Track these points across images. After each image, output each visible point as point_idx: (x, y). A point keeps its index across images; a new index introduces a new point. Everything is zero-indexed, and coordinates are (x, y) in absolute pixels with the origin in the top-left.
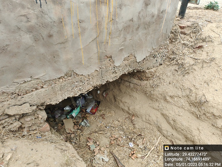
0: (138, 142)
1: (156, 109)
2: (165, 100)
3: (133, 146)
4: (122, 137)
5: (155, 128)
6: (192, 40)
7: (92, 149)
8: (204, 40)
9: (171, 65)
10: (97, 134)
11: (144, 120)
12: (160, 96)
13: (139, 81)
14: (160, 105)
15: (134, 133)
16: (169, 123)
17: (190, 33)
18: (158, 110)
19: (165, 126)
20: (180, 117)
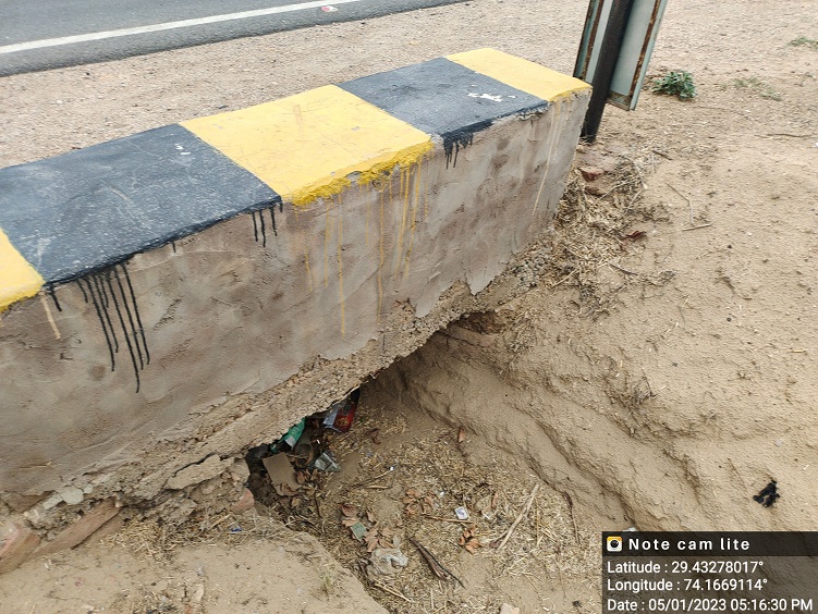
0: (479, 505)
1: (524, 412)
2: (548, 386)
3: (466, 516)
4: (436, 492)
5: (523, 462)
6: (616, 214)
7: (357, 534)
8: (648, 217)
9: (560, 287)
10: (363, 491)
11: (493, 441)
12: (532, 376)
13: (476, 335)
14: (535, 401)
15: (467, 479)
16: (560, 449)
17: (612, 191)
18: (529, 414)
19: (549, 457)
20: (587, 434)
